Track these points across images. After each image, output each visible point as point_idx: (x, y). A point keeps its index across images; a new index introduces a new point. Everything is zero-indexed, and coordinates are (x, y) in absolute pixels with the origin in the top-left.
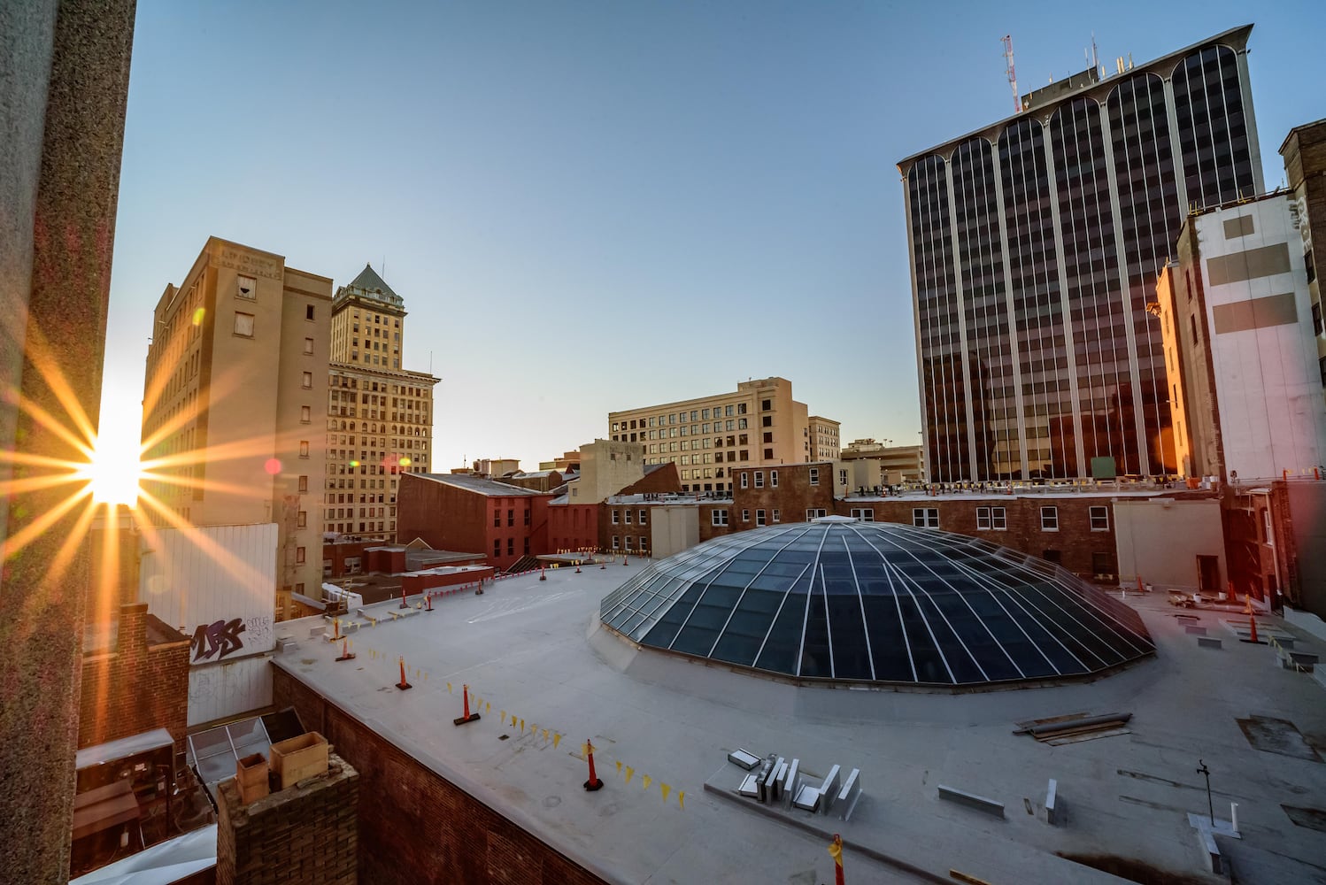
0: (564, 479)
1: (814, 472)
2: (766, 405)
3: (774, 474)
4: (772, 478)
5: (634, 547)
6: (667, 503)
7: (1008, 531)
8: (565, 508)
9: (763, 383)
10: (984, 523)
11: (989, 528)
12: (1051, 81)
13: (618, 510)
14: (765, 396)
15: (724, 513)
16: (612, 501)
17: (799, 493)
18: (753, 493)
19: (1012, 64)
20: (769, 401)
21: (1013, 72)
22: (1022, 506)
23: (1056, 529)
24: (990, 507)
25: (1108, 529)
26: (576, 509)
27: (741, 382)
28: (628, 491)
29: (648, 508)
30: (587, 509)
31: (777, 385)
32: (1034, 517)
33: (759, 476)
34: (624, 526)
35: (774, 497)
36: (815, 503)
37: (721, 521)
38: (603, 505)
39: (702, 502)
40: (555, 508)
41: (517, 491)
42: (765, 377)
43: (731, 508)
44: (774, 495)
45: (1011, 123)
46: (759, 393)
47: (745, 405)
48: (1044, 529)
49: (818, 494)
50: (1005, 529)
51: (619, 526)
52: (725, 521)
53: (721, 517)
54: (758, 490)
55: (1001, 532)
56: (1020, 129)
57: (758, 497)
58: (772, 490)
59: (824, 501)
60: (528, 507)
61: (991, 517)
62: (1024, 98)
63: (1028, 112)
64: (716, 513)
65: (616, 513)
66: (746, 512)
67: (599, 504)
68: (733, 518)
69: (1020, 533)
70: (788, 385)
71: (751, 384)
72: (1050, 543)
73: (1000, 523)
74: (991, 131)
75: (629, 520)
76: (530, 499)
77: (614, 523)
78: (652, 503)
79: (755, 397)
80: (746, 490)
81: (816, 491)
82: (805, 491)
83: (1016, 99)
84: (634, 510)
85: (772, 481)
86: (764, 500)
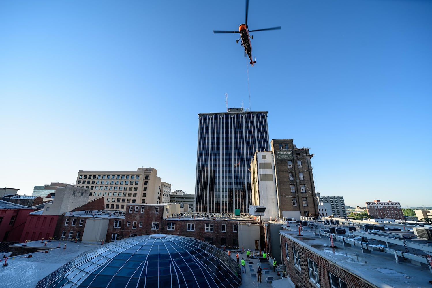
0: (44, 201)
1: (157, 209)
2: (147, 177)
3: (143, 208)
4: (142, 210)
5: (74, 237)
6: (95, 216)
7: (213, 232)
8: (39, 216)
9: (147, 169)
10: (207, 229)
11: (208, 231)
12: (234, 107)
13: (70, 219)
14: (147, 174)
15: (120, 222)
16: (68, 214)
17: (150, 216)
18: (133, 215)
19: (227, 100)
20: (148, 176)
21: (227, 102)
22: (217, 224)
23: (225, 232)
24: (209, 224)
25: (237, 231)
26: (45, 217)
27: (139, 168)
28: (77, 209)
29: (85, 218)
30: (52, 218)
31: (152, 171)
32: (220, 228)
33: (137, 209)
34: (71, 226)
35: (141, 217)
36: (156, 220)
37: (118, 226)
38: (63, 216)
39: (112, 217)
40: (33, 216)
41: (12, 206)
42: (148, 167)
43: (123, 220)
44: (141, 216)
45: (226, 114)
46: (145, 172)
47: (139, 176)
48: (222, 232)
49: (157, 217)
50: (212, 231)
51: (68, 226)
52: (119, 226)
53: (118, 224)
54: (136, 214)
55: (211, 232)
56: (227, 116)
57: (135, 217)
58: (141, 214)
59: (159, 219)
60: (15, 215)
61: (209, 227)
62: (229, 109)
63: (229, 113)
64: (117, 222)
65: (68, 220)
66: (129, 222)
67: (60, 216)
68: (123, 225)
69: (216, 233)
70: (156, 171)
71: (143, 169)
72: (223, 236)
73: (211, 229)
74: (221, 114)
75: (74, 224)
76: (17, 211)
77: (65, 225)
78: (88, 216)
79: (143, 174)
80: (131, 213)
81: (157, 215)
82: (153, 215)
83: (227, 108)
84: (78, 219)
85: (142, 211)
86: (137, 218)
